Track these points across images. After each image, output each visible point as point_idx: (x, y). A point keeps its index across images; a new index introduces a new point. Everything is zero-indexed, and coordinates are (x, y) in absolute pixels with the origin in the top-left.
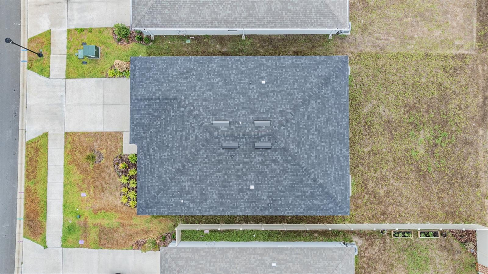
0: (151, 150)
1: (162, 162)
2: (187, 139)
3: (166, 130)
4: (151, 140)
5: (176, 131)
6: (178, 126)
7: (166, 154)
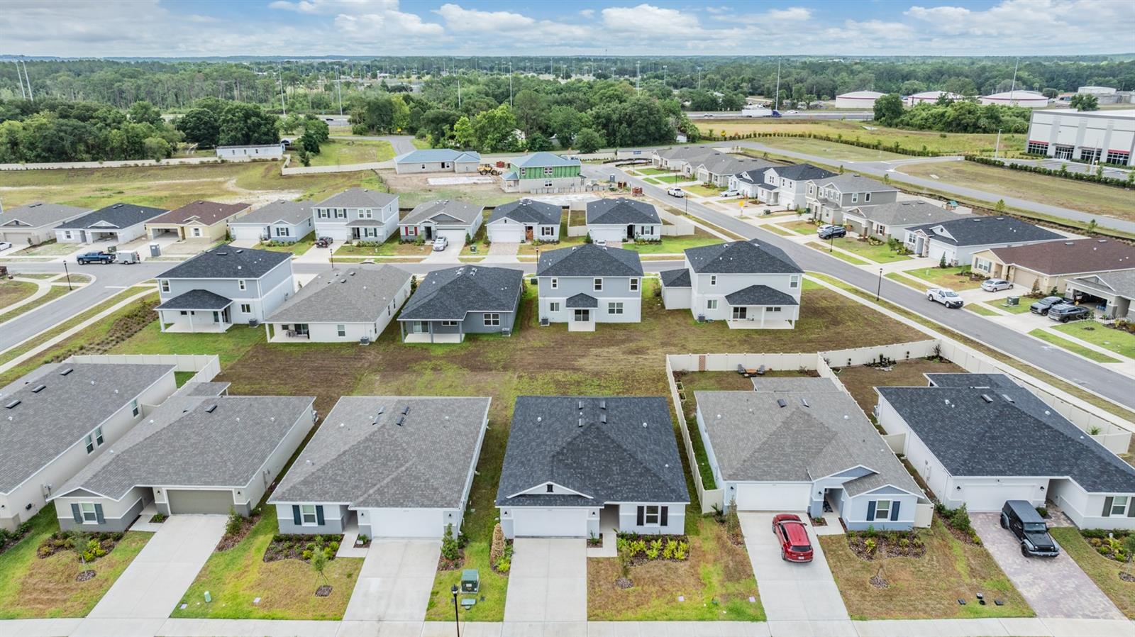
0: (611, 484)
1: (625, 472)
2: (597, 446)
3: (587, 468)
4: (599, 484)
5: (589, 457)
6: (582, 456)
7: (615, 468)
